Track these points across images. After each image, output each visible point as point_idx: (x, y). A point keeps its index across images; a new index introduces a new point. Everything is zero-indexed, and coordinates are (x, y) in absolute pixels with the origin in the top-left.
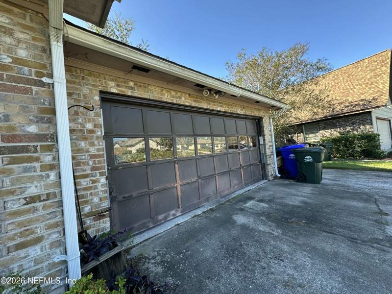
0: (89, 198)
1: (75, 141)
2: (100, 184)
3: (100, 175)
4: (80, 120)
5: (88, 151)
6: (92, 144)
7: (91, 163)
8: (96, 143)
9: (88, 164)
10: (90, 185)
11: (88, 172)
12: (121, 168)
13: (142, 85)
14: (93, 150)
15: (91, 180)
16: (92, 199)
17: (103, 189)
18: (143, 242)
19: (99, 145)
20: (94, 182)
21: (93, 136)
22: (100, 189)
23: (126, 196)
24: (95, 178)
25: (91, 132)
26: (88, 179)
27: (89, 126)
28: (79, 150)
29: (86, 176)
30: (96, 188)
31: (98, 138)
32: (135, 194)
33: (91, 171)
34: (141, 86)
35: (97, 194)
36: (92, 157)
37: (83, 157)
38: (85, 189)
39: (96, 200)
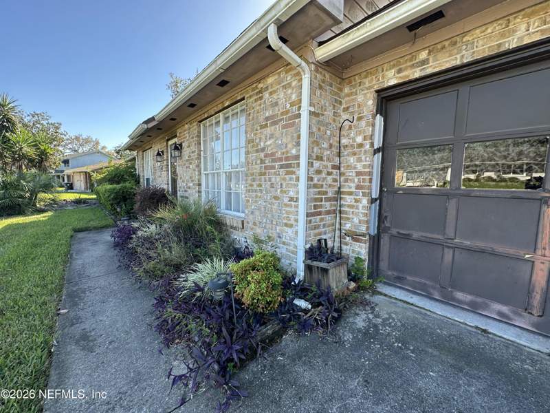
0: (351, 216)
1: (347, 157)
2: (361, 205)
3: (363, 196)
4: (352, 135)
5: (355, 168)
6: (359, 160)
7: (356, 180)
8: (363, 158)
9: (354, 182)
10: (353, 203)
11: (353, 190)
12: (401, 192)
13: (447, 43)
14: (360, 167)
15: (354, 199)
16: (353, 219)
17: (363, 211)
18: (400, 300)
19: (366, 161)
20: (356, 201)
21: (361, 151)
22: (361, 210)
23: (402, 232)
24: (358, 197)
25: (361, 146)
26: (352, 197)
27: (359, 139)
28: (348, 166)
29: (350, 193)
30: (357, 208)
31: (365, 151)
32: (416, 235)
33: (356, 189)
34: (444, 47)
35: (357, 215)
36: (359, 174)
37: (351, 174)
38: (349, 206)
39: (356, 220)
